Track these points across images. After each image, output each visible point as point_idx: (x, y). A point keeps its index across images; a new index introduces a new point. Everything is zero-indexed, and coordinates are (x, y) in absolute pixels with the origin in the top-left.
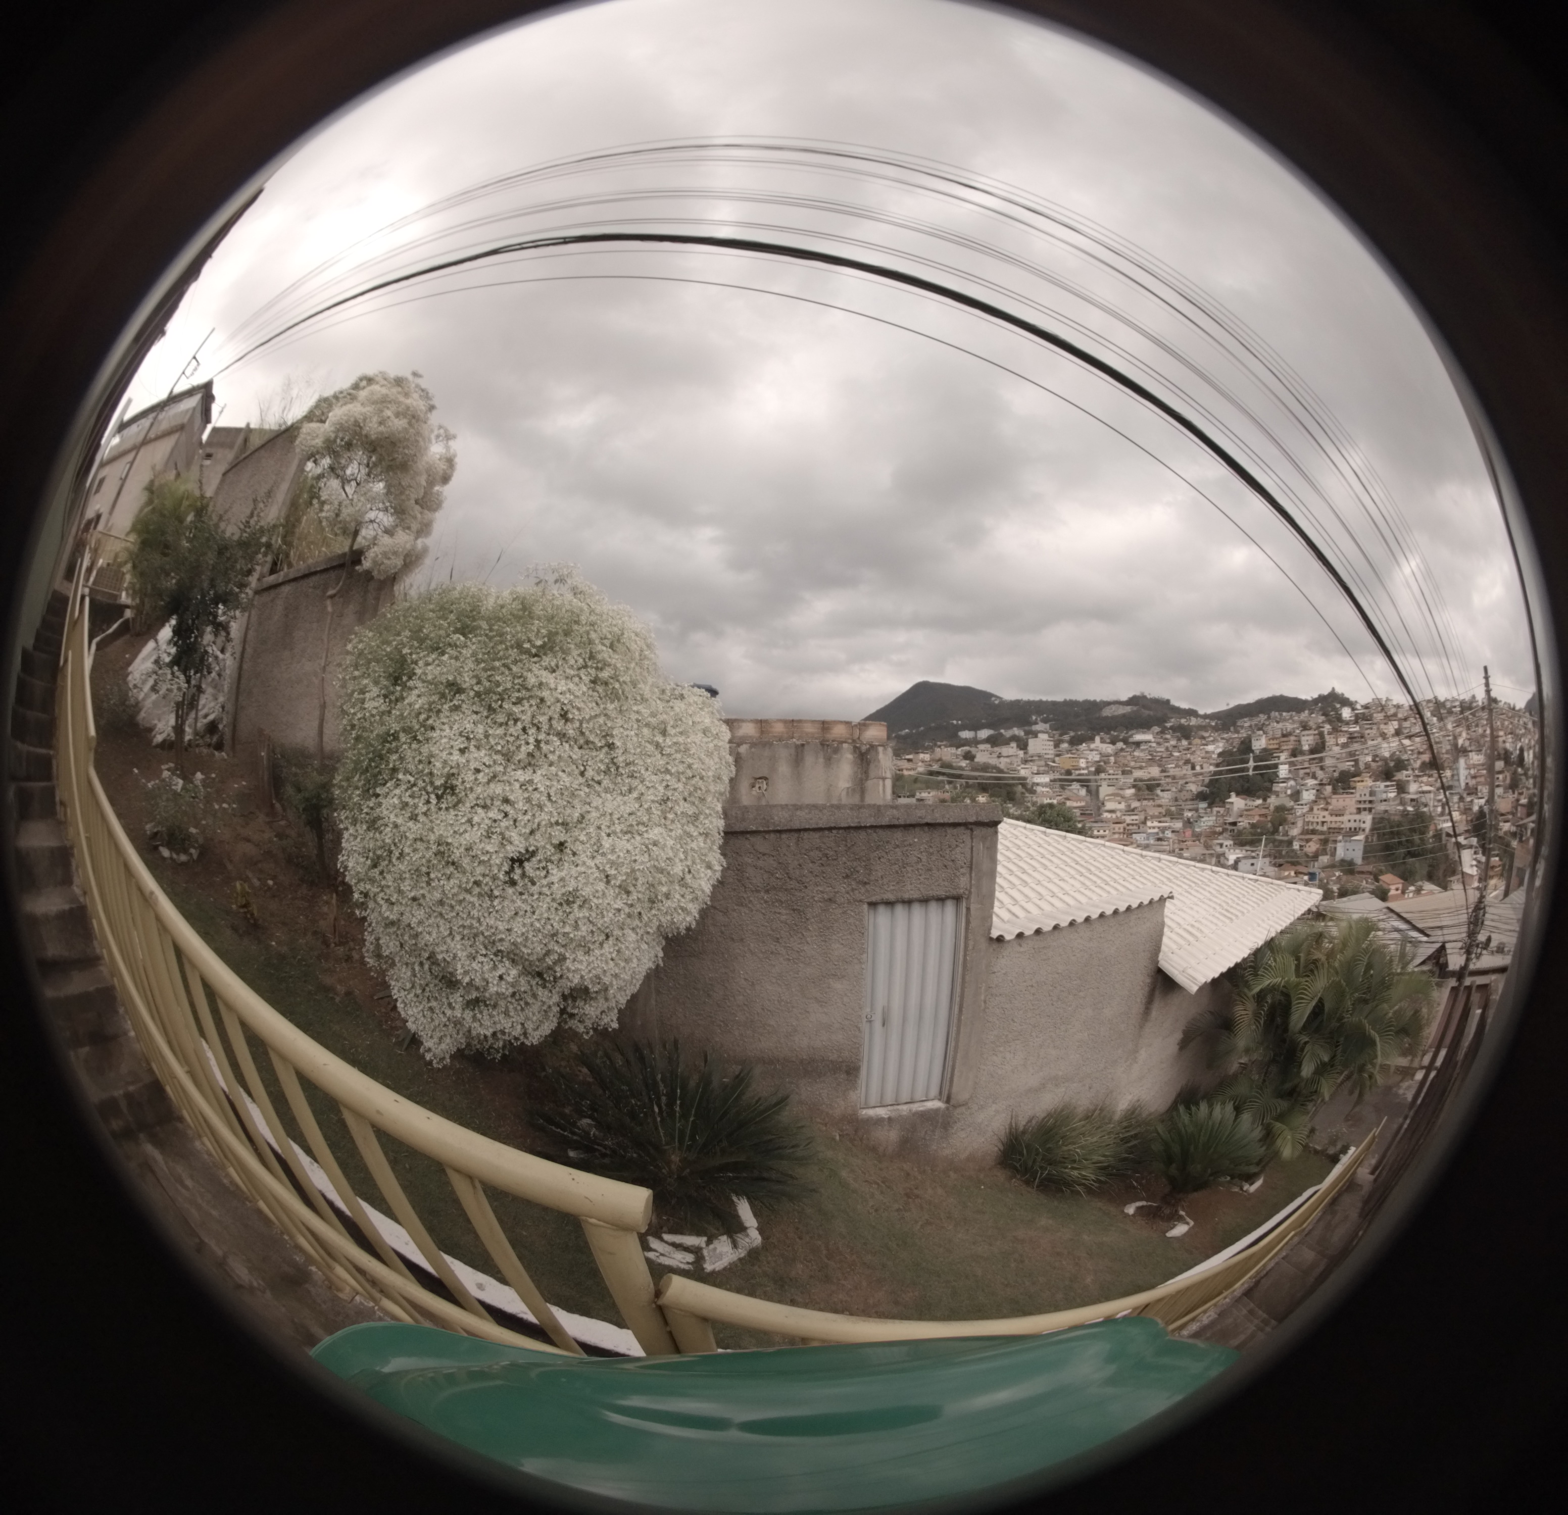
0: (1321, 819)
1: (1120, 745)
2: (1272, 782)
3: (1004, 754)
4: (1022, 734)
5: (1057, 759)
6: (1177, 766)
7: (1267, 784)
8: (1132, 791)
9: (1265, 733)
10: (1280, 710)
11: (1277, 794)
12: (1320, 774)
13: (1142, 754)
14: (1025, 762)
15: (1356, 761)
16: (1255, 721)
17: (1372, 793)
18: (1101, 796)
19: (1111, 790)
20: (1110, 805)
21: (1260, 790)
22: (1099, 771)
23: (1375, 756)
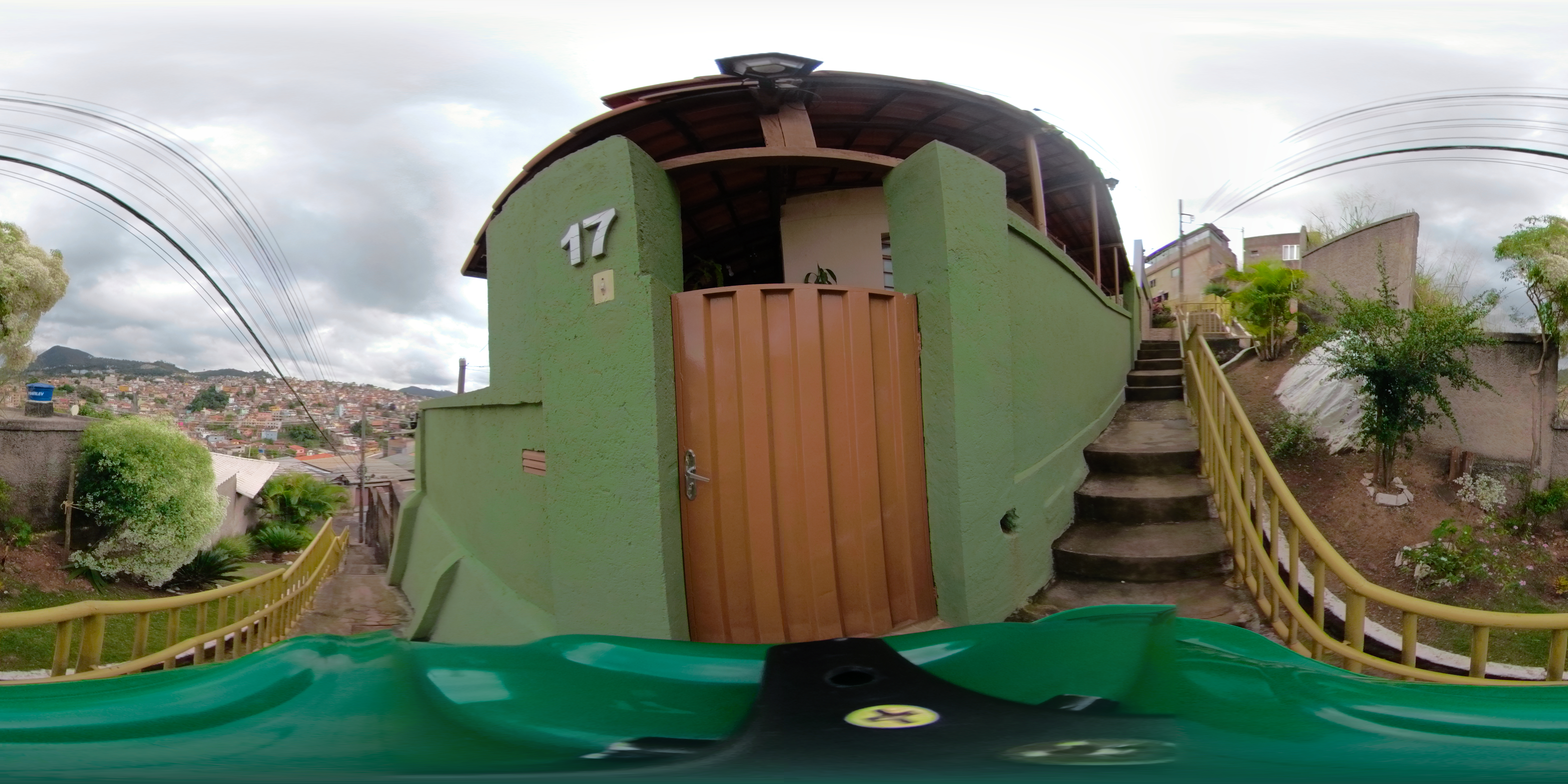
0: (252, 422)
1: (148, 382)
2: (225, 405)
3: (93, 382)
4: (102, 373)
5: (118, 386)
6: (176, 394)
7: (222, 405)
8: (154, 403)
9: (223, 384)
10: (232, 375)
11: (228, 410)
12: (251, 403)
13: (159, 387)
14: (103, 386)
15: (273, 400)
16: (217, 378)
17: (281, 413)
18: (139, 404)
19: (143, 402)
20: (143, 409)
21: (219, 407)
22: (138, 393)
23: (284, 399)
